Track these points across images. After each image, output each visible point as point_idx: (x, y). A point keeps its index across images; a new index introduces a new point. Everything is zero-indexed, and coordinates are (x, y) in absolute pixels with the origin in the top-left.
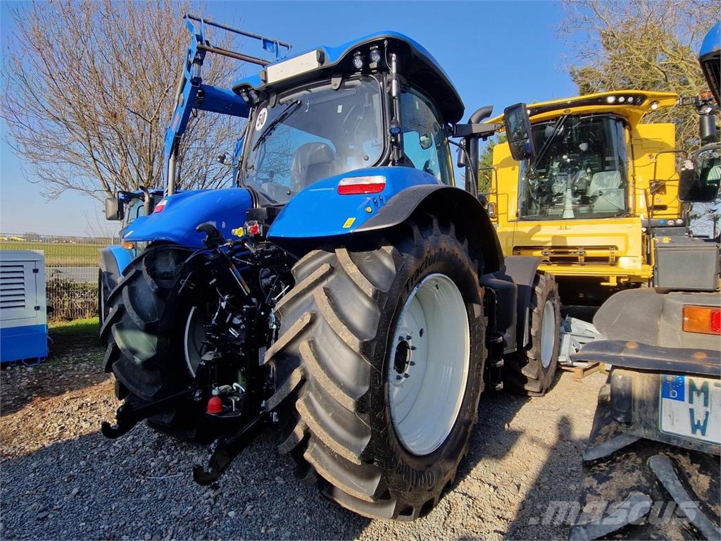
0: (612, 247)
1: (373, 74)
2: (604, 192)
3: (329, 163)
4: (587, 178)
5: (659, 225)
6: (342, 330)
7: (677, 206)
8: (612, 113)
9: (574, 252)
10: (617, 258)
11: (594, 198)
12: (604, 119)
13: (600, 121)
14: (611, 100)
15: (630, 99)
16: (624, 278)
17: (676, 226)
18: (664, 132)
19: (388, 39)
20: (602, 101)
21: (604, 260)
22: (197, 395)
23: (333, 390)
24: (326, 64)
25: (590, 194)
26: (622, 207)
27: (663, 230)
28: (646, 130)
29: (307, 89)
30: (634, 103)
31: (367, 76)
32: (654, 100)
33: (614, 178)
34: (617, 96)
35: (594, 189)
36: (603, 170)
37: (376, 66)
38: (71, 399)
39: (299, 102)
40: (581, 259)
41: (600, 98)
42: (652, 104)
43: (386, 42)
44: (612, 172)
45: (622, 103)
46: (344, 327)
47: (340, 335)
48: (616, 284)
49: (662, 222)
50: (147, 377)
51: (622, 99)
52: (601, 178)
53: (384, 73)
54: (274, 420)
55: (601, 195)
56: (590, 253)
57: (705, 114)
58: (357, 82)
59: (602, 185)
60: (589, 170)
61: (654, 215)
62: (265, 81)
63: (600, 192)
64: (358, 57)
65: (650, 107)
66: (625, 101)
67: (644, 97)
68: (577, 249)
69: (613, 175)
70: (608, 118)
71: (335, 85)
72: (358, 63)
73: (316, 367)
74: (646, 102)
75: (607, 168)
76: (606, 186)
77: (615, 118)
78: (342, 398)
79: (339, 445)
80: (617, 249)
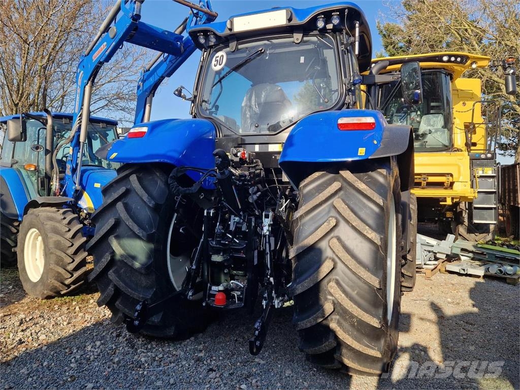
0: (448, 174)
1: (327, 33)
2: (433, 131)
3: (282, 102)
4: (418, 119)
5: (476, 158)
6: (366, 229)
7: (483, 143)
8: (444, 69)
9: (420, 178)
10: (452, 184)
11: (424, 135)
12: (438, 73)
13: (436, 74)
14: (445, 58)
15: (459, 59)
16: (456, 198)
17: (487, 159)
18: (474, 86)
19: (349, 9)
20: (439, 59)
21: (440, 185)
22: (190, 294)
23: (363, 274)
24: (292, 23)
25: (420, 132)
26: (447, 143)
27: (478, 162)
28: (462, 83)
29: (268, 39)
30: (461, 62)
31: (324, 35)
32: (474, 60)
33: (439, 120)
34: (450, 56)
35: (423, 128)
36: (428, 113)
37: (332, 28)
38: (5, 316)
39: (263, 51)
40: (424, 183)
41: (437, 56)
42: (472, 64)
43: (346, 10)
44: (437, 115)
45: (453, 62)
46: (367, 227)
47: (365, 233)
48: (451, 203)
49: (477, 156)
50: (144, 281)
51: (453, 59)
52: (429, 120)
53: (337, 33)
54: (276, 307)
55: (430, 133)
56: (431, 179)
57: (509, 74)
58: (314, 39)
59: (430, 125)
60: (419, 113)
61: (472, 150)
62: (231, 30)
63: (430, 131)
64: (321, 19)
65: (471, 66)
66: (455, 61)
67: (467, 58)
68: (422, 176)
69: (437, 117)
70: (441, 72)
71: (297, 39)
72: (321, 24)
73: (347, 257)
74: (469, 62)
75: (432, 111)
76: (433, 126)
77: (445, 72)
78: (371, 278)
79: (365, 314)
80: (452, 175)
